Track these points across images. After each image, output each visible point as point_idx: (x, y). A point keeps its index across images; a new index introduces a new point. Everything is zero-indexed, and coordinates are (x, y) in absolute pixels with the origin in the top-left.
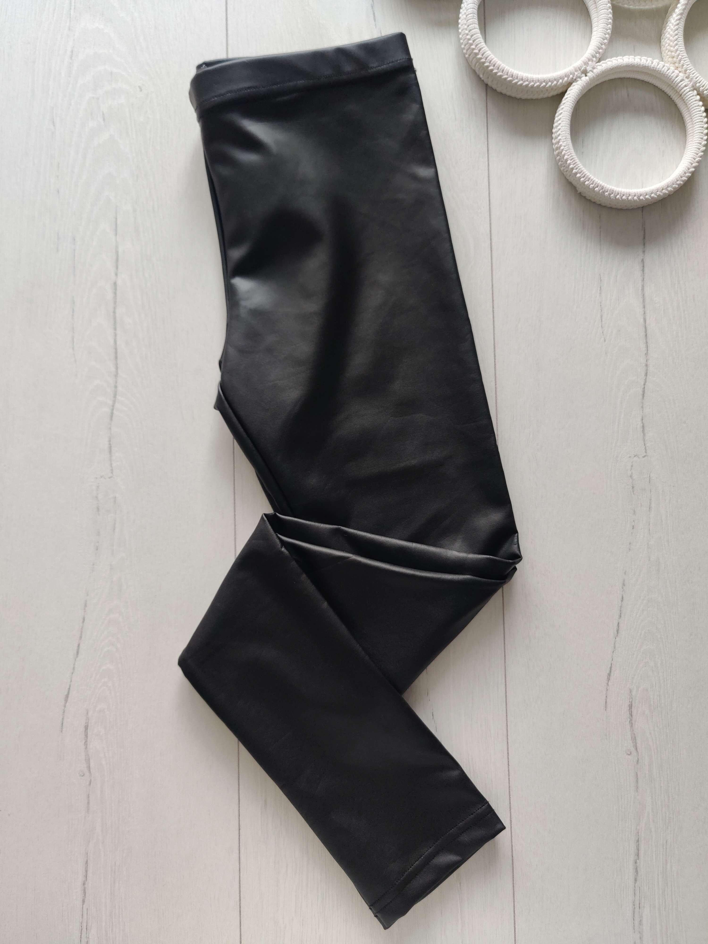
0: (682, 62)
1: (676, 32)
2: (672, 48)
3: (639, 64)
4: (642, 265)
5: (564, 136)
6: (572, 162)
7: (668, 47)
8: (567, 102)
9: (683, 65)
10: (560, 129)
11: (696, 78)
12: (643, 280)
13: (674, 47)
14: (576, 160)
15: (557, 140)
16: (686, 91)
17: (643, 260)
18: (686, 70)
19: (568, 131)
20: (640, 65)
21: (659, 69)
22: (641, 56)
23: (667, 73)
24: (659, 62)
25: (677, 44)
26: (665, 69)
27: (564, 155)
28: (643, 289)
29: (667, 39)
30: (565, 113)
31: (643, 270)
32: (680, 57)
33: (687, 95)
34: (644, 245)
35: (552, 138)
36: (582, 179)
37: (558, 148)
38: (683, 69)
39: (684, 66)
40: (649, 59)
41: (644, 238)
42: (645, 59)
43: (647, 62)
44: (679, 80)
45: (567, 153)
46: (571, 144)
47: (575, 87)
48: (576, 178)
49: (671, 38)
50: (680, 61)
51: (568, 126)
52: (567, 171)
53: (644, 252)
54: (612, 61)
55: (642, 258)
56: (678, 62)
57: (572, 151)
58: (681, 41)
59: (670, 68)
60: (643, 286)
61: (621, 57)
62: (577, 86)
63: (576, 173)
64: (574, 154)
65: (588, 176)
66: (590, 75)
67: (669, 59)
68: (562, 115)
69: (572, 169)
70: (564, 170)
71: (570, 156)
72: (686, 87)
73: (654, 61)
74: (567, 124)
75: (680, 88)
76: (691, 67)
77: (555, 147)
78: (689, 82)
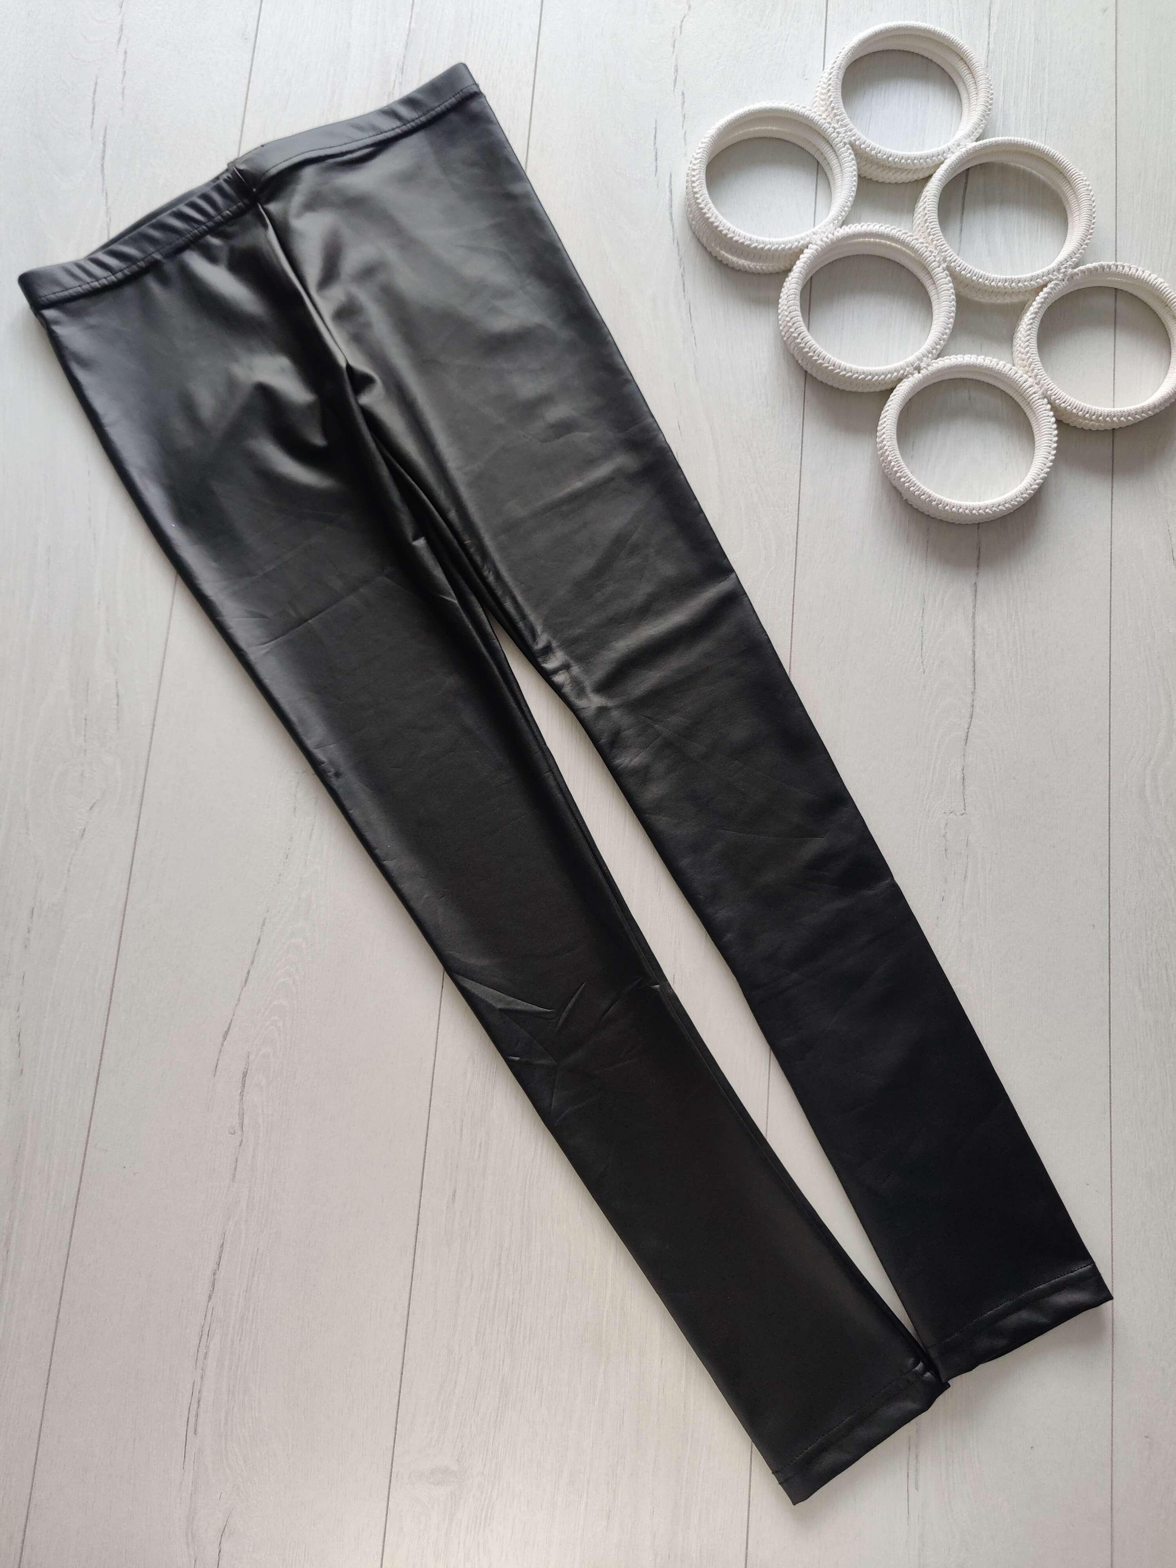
0: (1032, 366)
1: (1028, 332)
2: (1022, 350)
3: (981, 364)
4: (974, 589)
5: (889, 435)
6: (897, 464)
7: (1019, 348)
8: (895, 399)
9: (1033, 370)
10: (885, 427)
11: (1048, 385)
12: (975, 607)
13: (1025, 348)
14: (901, 463)
15: (881, 439)
16: (1035, 399)
17: (975, 583)
18: (1036, 375)
19: (894, 430)
20: (983, 366)
21: (1005, 371)
22: (986, 355)
23: (1014, 377)
24: (1005, 365)
25: (1028, 346)
26: (1012, 372)
27: (888, 456)
28: (974, 617)
29: (1018, 339)
30: (892, 410)
31: (975, 596)
32: (1030, 360)
33: (1035, 403)
34: (978, 567)
35: (877, 436)
36: (907, 484)
37: (881, 448)
38: (1033, 374)
39: (1035, 371)
40: (995, 360)
41: (979, 558)
42: (989, 359)
43: (991, 362)
44: (1027, 387)
45: (891, 454)
46: (897, 445)
47: (904, 384)
48: (900, 482)
49: (1022, 338)
50: (1030, 364)
51: (894, 424)
52: (891, 474)
53: (977, 574)
54: (950, 359)
55: (975, 581)
56: (1028, 366)
57: (898, 452)
58: (1034, 342)
59: (1018, 371)
60: (974, 614)
61: (962, 356)
62: (908, 383)
63: (900, 477)
64: (899, 456)
65: (913, 482)
66: (923, 372)
67: (1019, 361)
68: (888, 412)
69: (896, 472)
70: (888, 472)
71: (895, 457)
72: (1035, 393)
73: (1001, 362)
74: (894, 423)
75: (1028, 395)
76: (1042, 371)
77: (879, 446)
78: (1039, 389)
